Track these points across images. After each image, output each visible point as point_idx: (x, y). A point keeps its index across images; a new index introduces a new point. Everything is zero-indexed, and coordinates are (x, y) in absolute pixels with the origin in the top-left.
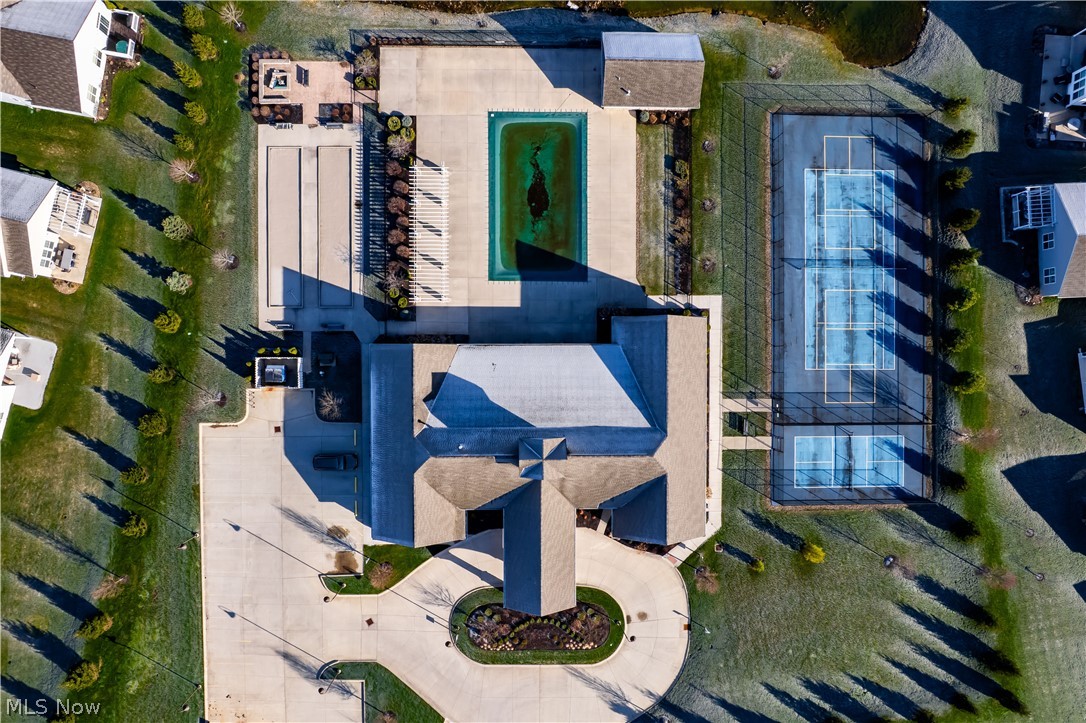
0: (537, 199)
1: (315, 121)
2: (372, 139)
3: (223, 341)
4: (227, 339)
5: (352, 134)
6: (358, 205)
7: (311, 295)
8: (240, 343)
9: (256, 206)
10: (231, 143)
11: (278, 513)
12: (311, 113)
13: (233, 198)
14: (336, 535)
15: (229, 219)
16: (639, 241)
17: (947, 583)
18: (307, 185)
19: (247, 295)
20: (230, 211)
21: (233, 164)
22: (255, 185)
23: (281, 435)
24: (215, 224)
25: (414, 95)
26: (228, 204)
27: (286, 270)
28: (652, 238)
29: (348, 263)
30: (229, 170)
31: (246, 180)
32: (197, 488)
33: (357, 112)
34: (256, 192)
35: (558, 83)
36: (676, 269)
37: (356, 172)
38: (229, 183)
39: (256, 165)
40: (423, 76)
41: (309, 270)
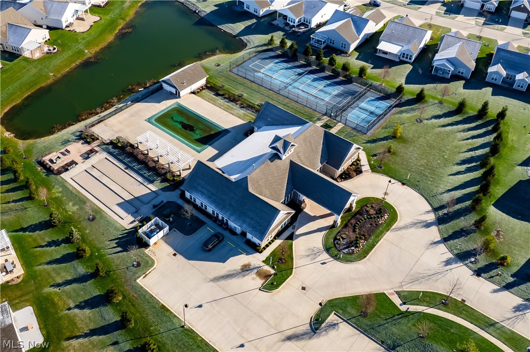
1: (83, 160)
2: (111, 151)
3: (115, 245)
4: (116, 243)
5: (101, 154)
6: (126, 169)
7: (138, 203)
8: (124, 240)
9: (84, 196)
10: (53, 187)
11: (211, 283)
12: (79, 159)
13: (71, 201)
14: (246, 269)
15: (75, 208)
16: (233, 114)
18: (99, 177)
19: (109, 223)
20: (74, 205)
21: (60, 192)
22: (77, 191)
23: (179, 256)
24: (71, 213)
25: (113, 133)
26: (71, 204)
27: (118, 205)
28: (236, 111)
29: (142, 185)
30: (60, 195)
31: (72, 192)
32: (163, 307)
33: (96, 149)
34: (79, 192)
35: (159, 102)
36: (253, 112)
37: (115, 162)
38: (64, 198)
39: (71, 185)
40: (111, 127)
41: (128, 197)
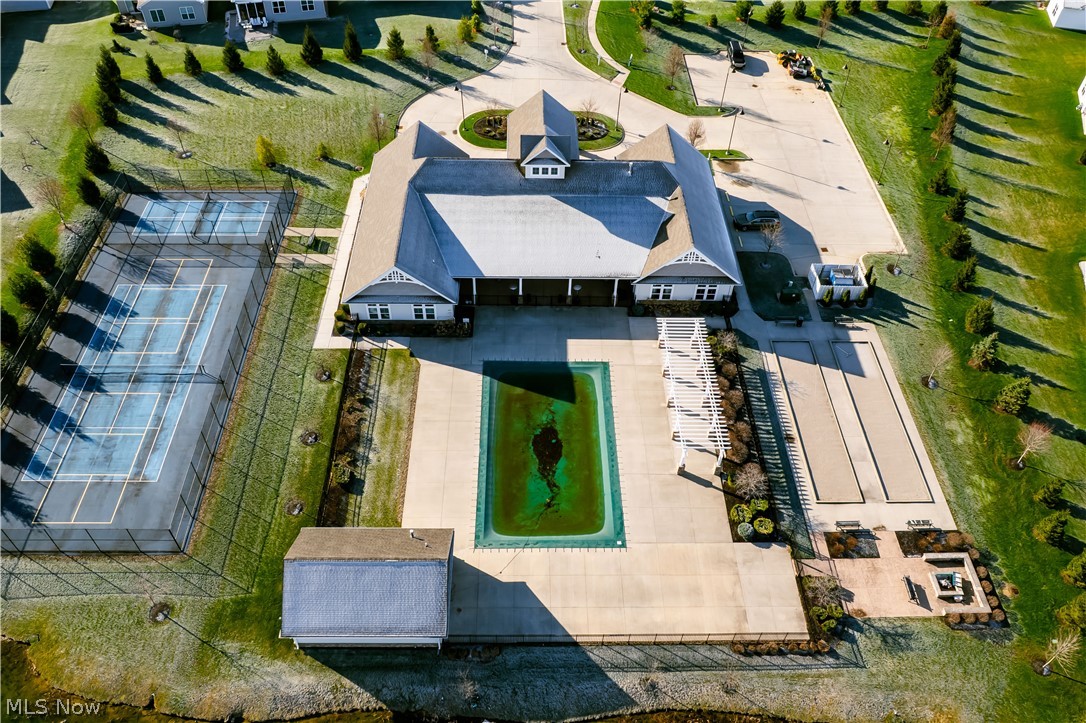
0: (548, 447)
1: (878, 534)
2: (791, 512)
3: (910, 315)
4: (908, 317)
5: (821, 519)
6: (790, 439)
7: (822, 352)
8: (890, 313)
9: (923, 437)
10: (985, 509)
11: (805, 196)
12: (888, 546)
13: (956, 448)
14: (744, 182)
15: (953, 425)
16: (413, 402)
17: (133, 143)
18: (864, 459)
19: (901, 356)
20: (952, 434)
21: (972, 484)
22: (933, 460)
23: (820, 246)
24: (967, 420)
25: (742, 570)
26: (960, 440)
27: (861, 374)
28: (394, 403)
29: (787, 381)
30: (976, 478)
31: (947, 465)
32: (891, 211)
33: (822, 548)
34: (930, 453)
35: (520, 589)
37: (802, 472)
38: (968, 463)
39: (942, 483)
40: (733, 597)
41: (834, 376)
